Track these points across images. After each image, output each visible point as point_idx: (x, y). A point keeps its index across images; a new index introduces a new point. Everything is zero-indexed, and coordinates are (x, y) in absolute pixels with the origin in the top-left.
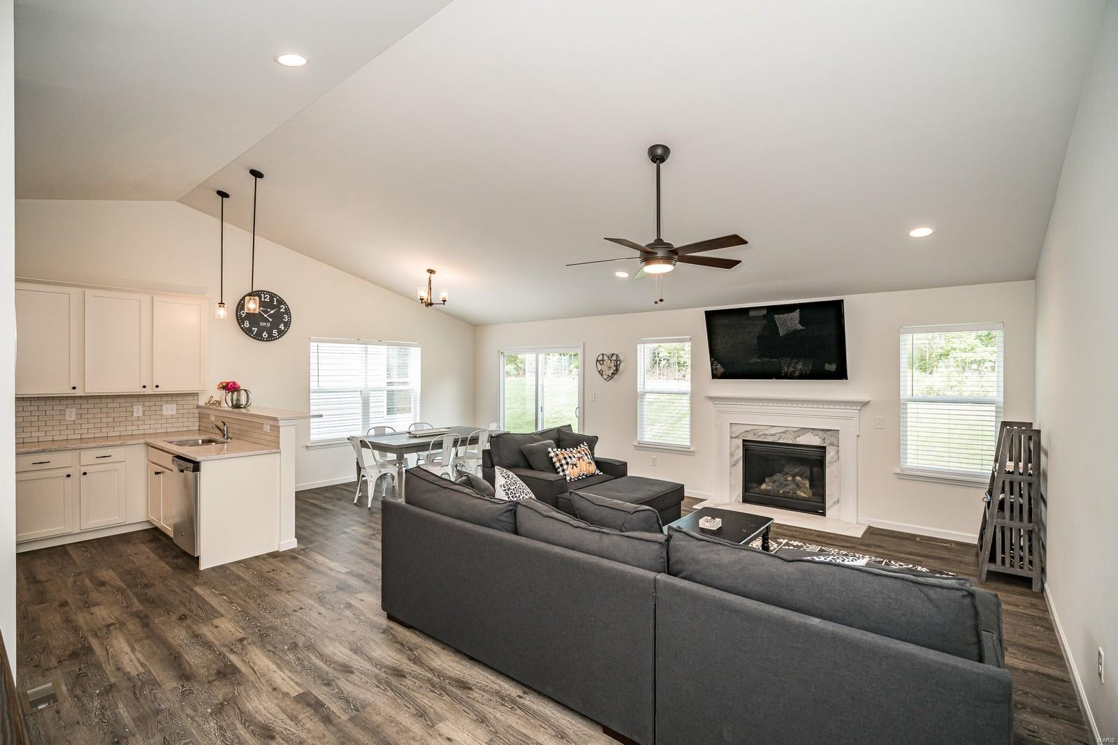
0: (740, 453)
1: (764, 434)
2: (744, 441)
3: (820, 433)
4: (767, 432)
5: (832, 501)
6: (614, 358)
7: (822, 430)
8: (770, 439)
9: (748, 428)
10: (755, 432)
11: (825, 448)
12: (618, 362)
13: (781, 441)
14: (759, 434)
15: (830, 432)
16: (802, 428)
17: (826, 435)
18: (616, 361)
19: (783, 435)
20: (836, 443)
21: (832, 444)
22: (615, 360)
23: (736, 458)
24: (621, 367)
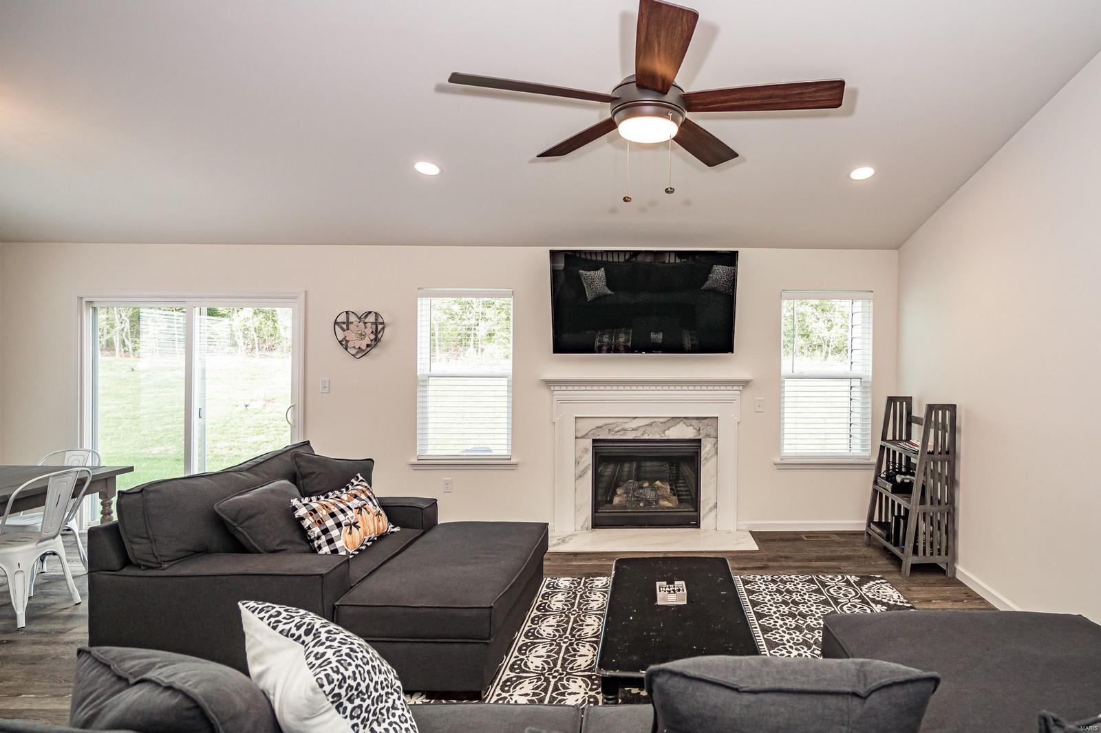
0: (588, 459)
1: (623, 430)
2: (594, 441)
3: (694, 422)
4: (627, 426)
5: (707, 508)
6: (371, 318)
7: (697, 418)
8: (630, 436)
9: (601, 422)
10: (611, 427)
11: (699, 441)
12: (380, 327)
13: (646, 437)
14: (617, 429)
15: (706, 421)
16: (673, 418)
17: (701, 424)
18: (376, 323)
19: (648, 429)
20: (713, 433)
21: (708, 436)
22: (372, 323)
23: (582, 467)
24: (387, 335)
